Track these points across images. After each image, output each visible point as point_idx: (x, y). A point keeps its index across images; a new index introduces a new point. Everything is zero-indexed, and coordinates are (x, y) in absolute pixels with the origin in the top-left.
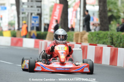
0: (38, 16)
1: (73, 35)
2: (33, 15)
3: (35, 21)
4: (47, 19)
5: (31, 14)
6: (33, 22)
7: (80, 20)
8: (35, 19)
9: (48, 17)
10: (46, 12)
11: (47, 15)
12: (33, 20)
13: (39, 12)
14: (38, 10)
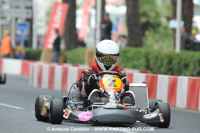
0: (28, 23)
1: (84, 54)
2: (20, 21)
3: (23, 31)
4: (41, 27)
5: (16, 19)
6: (19, 32)
7: (95, 30)
8: (22, 28)
9: (43, 24)
10: (40, 16)
11: (41, 20)
12: (19, 29)
13: (29, 16)
14: (28, 13)
